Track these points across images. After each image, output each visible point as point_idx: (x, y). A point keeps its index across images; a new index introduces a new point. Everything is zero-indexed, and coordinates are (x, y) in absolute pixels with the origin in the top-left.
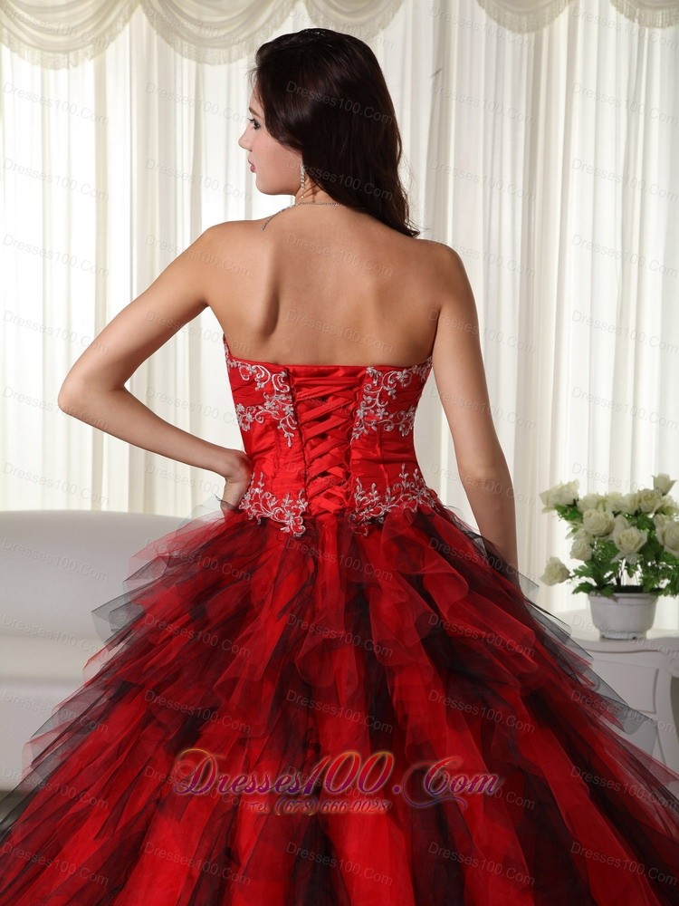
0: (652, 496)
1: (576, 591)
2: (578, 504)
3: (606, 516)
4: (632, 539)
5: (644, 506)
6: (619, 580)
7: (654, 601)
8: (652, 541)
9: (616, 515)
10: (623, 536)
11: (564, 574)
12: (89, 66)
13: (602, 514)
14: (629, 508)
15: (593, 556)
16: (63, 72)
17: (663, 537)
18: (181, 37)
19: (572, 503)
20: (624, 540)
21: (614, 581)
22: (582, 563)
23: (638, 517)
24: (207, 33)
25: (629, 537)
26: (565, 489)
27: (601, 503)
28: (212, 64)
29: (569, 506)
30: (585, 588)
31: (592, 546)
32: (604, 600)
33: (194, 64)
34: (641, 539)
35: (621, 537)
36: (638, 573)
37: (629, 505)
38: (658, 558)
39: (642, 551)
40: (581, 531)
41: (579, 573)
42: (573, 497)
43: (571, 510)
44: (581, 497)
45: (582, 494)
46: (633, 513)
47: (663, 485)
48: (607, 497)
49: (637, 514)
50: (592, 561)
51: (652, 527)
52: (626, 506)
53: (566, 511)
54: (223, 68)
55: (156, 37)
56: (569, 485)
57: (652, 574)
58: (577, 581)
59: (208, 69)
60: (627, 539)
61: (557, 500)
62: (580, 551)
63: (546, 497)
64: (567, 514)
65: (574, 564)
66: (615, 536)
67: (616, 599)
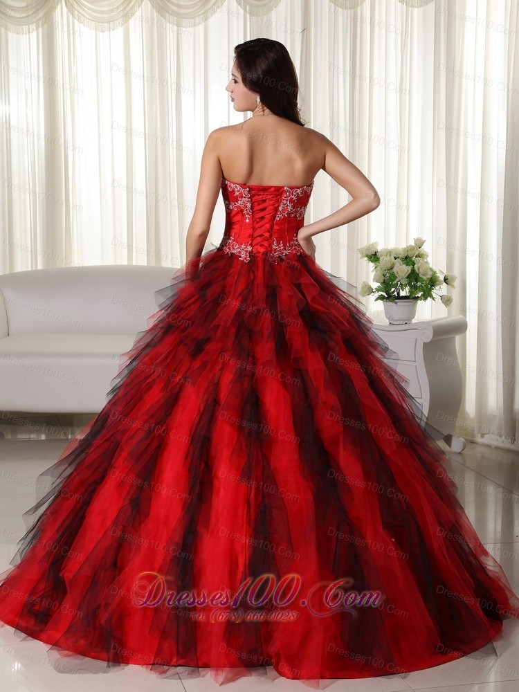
0: (414, 249)
1: (376, 300)
2: (378, 253)
3: (391, 259)
4: (404, 271)
5: (410, 254)
6: (398, 294)
7: (415, 303)
8: (413, 271)
9: (395, 259)
10: (399, 269)
11: (370, 291)
12: (120, 31)
13: (388, 259)
14: (403, 254)
15: (384, 280)
16: (107, 33)
17: (419, 269)
18: (169, 13)
19: (375, 253)
20: (399, 272)
21: (396, 293)
22: (379, 284)
23: (407, 260)
24: (182, 11)
25: (402, 270)
26: (370, 247)
27: (389, 253)
29: (373, 255)
30: (381, 298)
31: (384, 276)
32: (391, 303)
34: (408, 271)
36: (408, 289)
38: (417, 280)
39: (408, 277)
40: (378, 268)
41: (378, 290)
42: (375, 250)
43: (374, 257)
44: (379, 250)
45: (380, 248)
46: (404, 257)
47: (419, 243)
49: (406, 258)
50: (384, 283)
51: (414, 264)
52: (400, 254)
53: (371, 258)
55: (155, 14)
56: (372, 245)
57: (414, 288)
58: (377, 295)
61: (367, 253)
62: (377, 278)
63: (361, 251)
65: (375, 285)
66: (395, 270)
67: (396, 303)
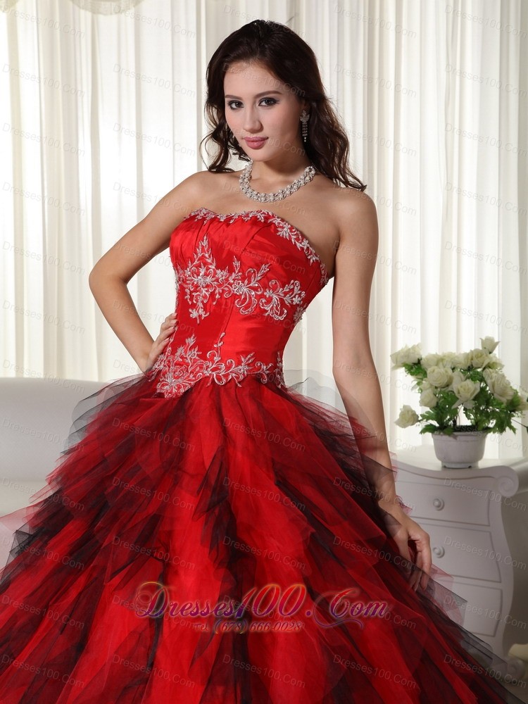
0: (481, 355)
1: (422, 432)
2: (422, 362)
3: (446, 372)
4: (468, 389)
5: (476, 362)
6: (455, 422)
7: (484, 437)
8: (483, 390)
9: (453, 369)
10: (461, 387)
11: (414, 419)
13: (442, 370)
14: (464, 364)
15: (436, 404)
19: (416, 362)
20: (462, 390)
21: (451, 423)
22: (428, 409)
23: (470, 371)
26: (411, 351)
27: (442, 360)
28: (105, 15)
29: (415, 364)
30: (431, 429)
31: (436, 396)
33: (89, 14)
34: (474, 389)
35: (459, 387)
37: (463, 362)
38: (488, 403)
39: (475, 399)
40: (424, 384)
41: (426, 418)
42: (418, 357)
44: (424, 357)
46: (466, 368)
47: (489, 346)
48: (444, 356)
49: (470, 369)
50: (436, 407)
52: (460, 363)
53: (412, 368)
54: (114, 17)
56: (414, 347)
59: (102, 18)
60: (465, 390)
61: (405, 360)
62: (427, 401)
63: (395, 357)
64: (412, 371)
66: (454, 388)
67: (455, 437)
